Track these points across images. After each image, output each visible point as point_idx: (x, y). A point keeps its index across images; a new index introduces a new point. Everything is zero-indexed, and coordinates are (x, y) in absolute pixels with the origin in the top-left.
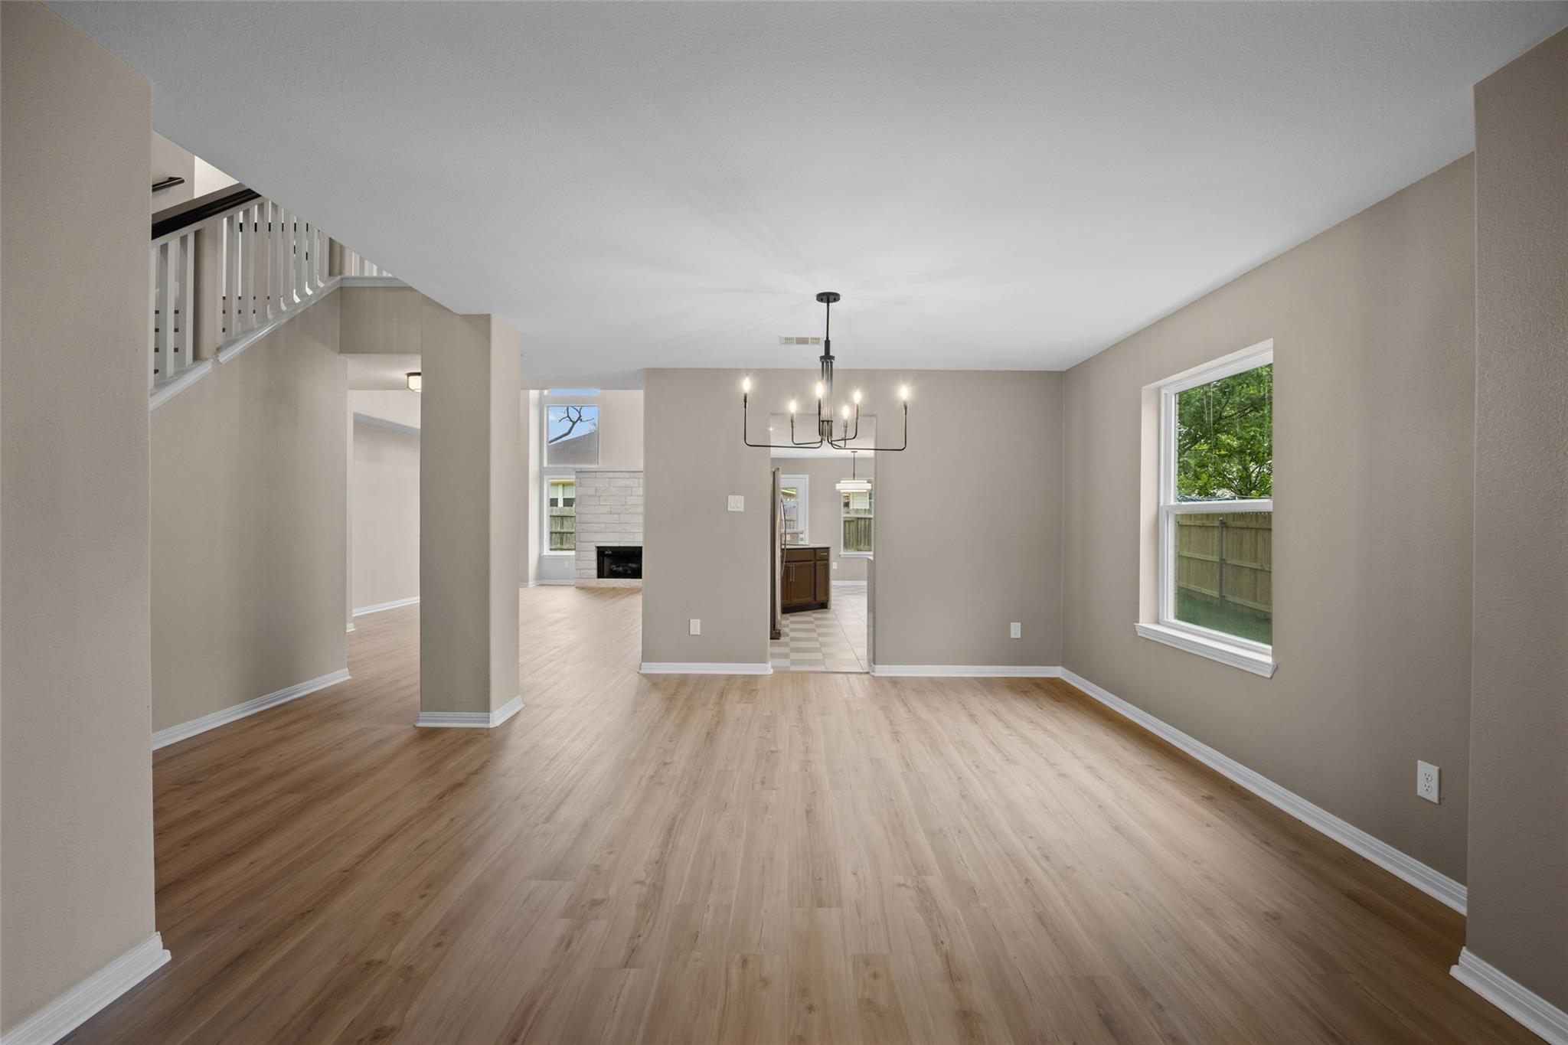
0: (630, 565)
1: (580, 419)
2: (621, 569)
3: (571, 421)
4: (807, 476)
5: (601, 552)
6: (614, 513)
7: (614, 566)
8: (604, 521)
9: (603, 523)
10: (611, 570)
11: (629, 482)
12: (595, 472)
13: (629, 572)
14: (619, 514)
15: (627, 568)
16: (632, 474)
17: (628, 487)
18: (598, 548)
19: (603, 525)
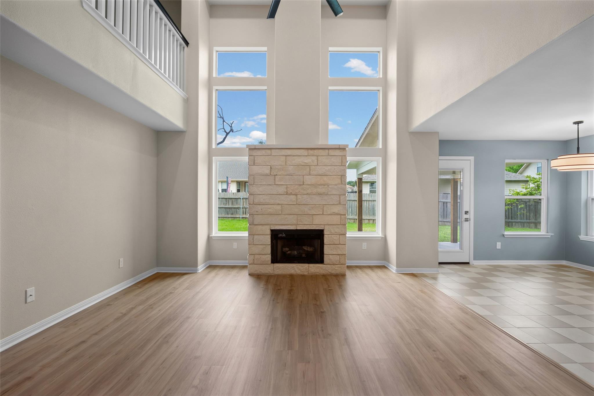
0: (305, 248)
1: (232, 130)
2: (296, 253)
3: (225, 132)
4: (472, 158)
5: (275, 235)
6: (291, 194)
7: (287, 249)
8: (279, 202)
9: (279, 204)
10: (284, 253)
11: (308, 160)
12: (271, 149)
13: (304, 255)
14: (296, 195)
15: (301, 251)
16: (311, 152)
17: (306, 165)
18: (272, 231)
19: (279, 207)
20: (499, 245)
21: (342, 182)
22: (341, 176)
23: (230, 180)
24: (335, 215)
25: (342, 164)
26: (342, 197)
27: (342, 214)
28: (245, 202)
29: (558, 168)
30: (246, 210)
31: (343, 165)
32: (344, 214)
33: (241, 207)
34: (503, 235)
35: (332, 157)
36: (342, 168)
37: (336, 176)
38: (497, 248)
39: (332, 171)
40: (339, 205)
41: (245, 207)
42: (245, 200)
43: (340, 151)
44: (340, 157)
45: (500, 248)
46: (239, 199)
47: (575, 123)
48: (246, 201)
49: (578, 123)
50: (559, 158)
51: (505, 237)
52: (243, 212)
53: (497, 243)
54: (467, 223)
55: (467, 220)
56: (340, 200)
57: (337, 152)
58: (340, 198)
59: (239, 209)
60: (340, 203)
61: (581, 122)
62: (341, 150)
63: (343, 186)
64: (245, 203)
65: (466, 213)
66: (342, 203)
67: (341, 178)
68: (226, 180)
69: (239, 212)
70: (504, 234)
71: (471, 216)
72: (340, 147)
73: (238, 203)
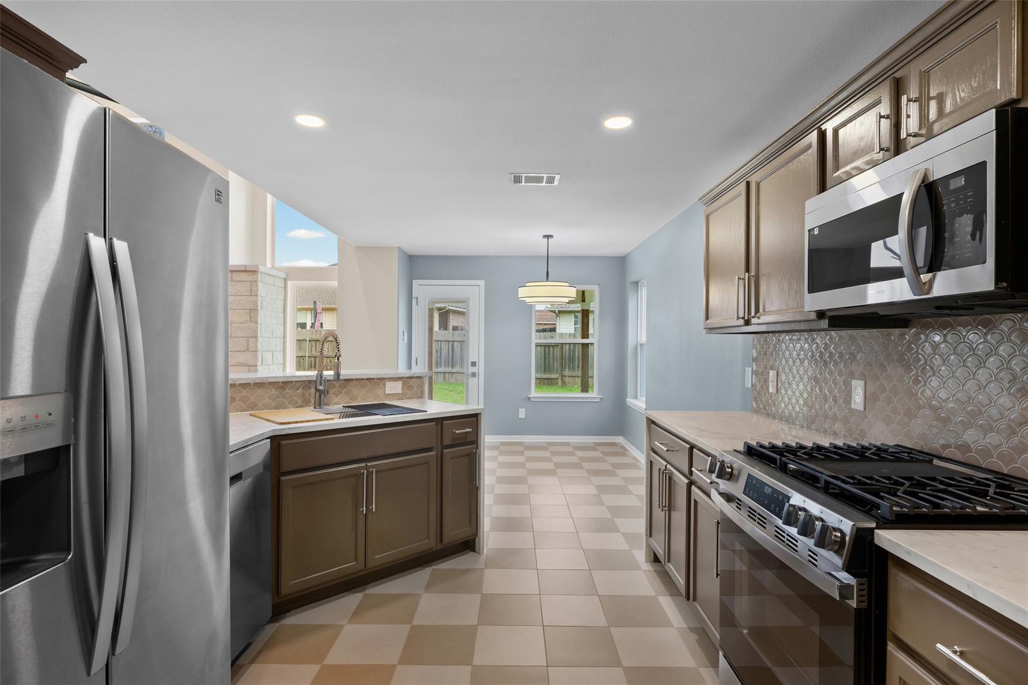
4: (482, 283)
20: (522, 413)
21: (252, 319)
22: (250, 310)
23: (320, 306)
24: (240, 366)
25: (251, 294)
26: (251, 341)
27: (251, 364)
28: (315, 347)
29: (528, 300)
30: (315, 361)
31: (253, 294)
32: (253, 365)
33: (307, 355)
34: (529, 398)
35: (237, 282)
36: (251, 298)
37: (242, 311)
38: (519, 417)
39: (237, 303)
40: (247, 352)
41: (314, 356)
42: (313, 343)
43: (249, 275)
44: (249, 283)
45: (524, 417)
46: (302, 342)
47: (545, 236)
48: (316, 345)
49: (548, 237)
50: (527, 285)
51: (532, 400)
52: (310, 363)
53: (520, 409)
54: (475, 379)
55: (474, 375)
56: (248, 345)
57: (244, 277)
58: (248, 341)
59: (304, 358)
60: (248, 350)
61: (551, 236)
62: (249, 273)
63: (252, 325)
64: (313, 348)
65: (474, 364)
66: (251, 349)
67: (250, 313)
68: (313, 306)
69: (304, 363)
70: (529, 396)
71: (481, 368)
72: (248, 269)
73: (302, 349)
